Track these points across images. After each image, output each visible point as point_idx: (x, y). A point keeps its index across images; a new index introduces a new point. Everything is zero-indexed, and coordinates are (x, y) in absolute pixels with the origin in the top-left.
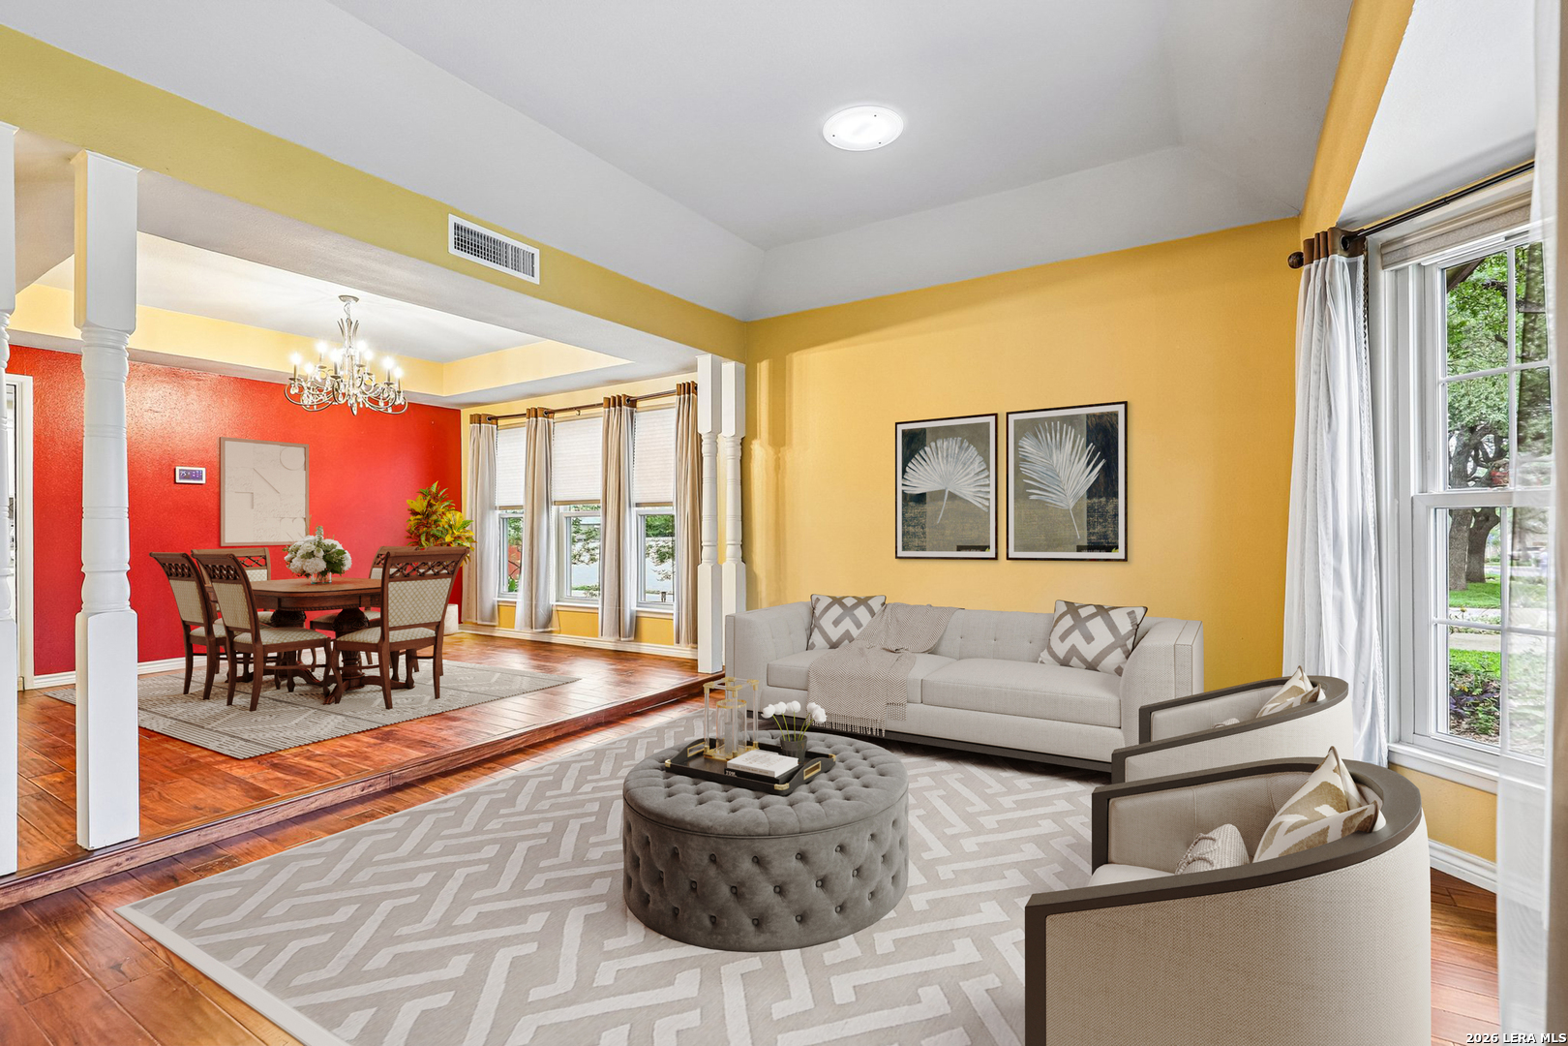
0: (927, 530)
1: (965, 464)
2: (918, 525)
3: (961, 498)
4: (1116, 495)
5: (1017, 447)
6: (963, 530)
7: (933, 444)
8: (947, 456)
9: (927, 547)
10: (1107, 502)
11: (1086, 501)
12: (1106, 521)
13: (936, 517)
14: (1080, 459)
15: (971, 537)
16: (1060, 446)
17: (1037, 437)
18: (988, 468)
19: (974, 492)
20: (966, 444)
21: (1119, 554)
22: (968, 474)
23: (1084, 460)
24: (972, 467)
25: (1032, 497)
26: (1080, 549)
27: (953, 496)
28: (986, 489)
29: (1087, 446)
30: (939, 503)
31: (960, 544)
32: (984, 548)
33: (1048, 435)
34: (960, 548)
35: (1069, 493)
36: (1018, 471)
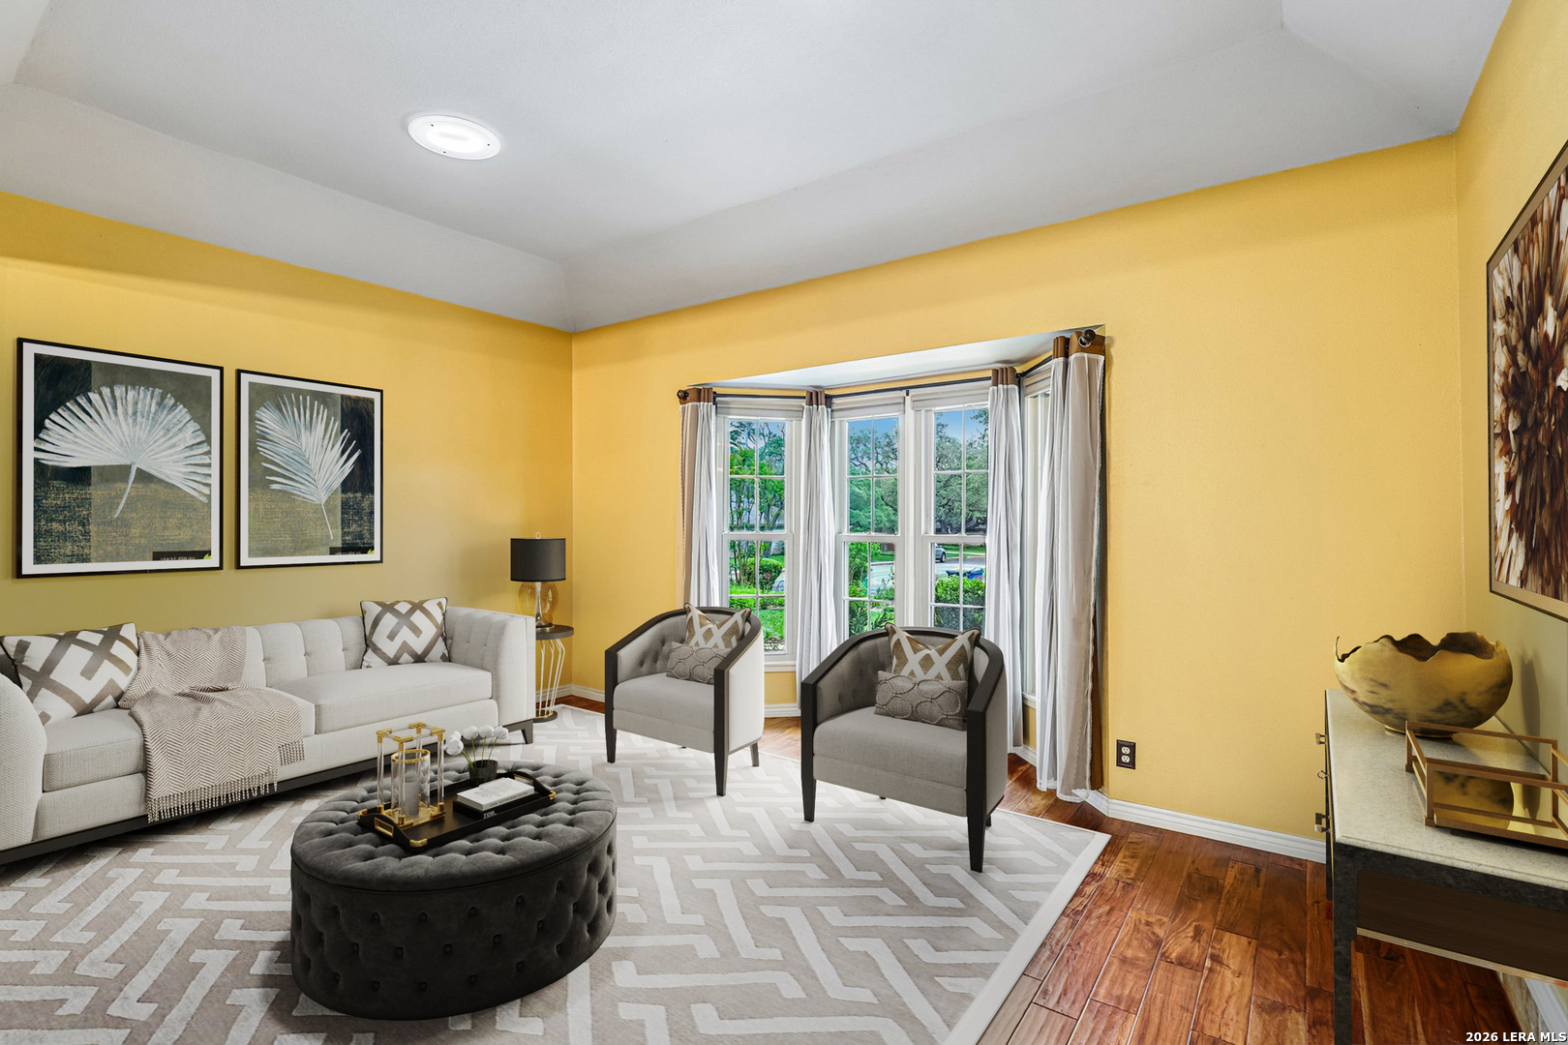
0: (92, 528)
1: (168, 430)
2: (72, 519)
3: (160, 481)
4: (372, 491)
5: (252, 419)
6: (165, 528)
7: (105, 389)
8: (135, 413)
9: (94, 555)
10: (363, 497)
11: (340, 496)
12: (361, 519)
13: (113, 507)
14: (333, 446)
15: (176, 539)
16: (310, 426)
17: (281, 411)
18: (208, 440)
19: (185, 473)
20: (170, 401)
21: (374, 555)
22: (174, 446)
23: (338, 447)
24: (180, 436)
25: (274, 487)
26: (333, 551)
27: (144, 477)
28: (205, 471)
29: (342, 432)
30: (119, 485)
31: (159, 549)
32: (200, 555)
33: (295, 410)
34: (157, 556)
35: (320, 484)
36: (253, 451)
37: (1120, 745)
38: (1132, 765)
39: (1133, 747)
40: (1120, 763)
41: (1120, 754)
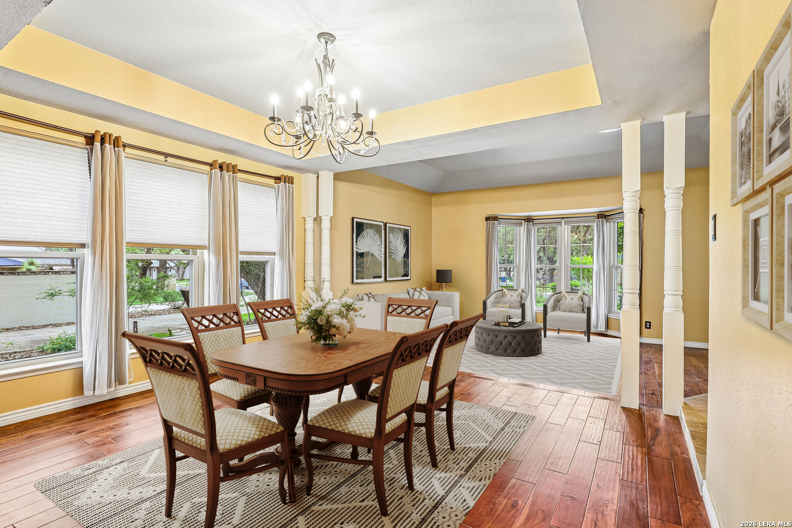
0: (364, 269)
1: (376, 241)
2: (362, 267)
3: (374, 256)
4: (408, 258)
5: (389, 237)
7: (366, 230)
8: (371, 237)
9: (364, 277)
10: (407, 260)
11: (403, 259)
12: (407, 266)
13: (367, 264)
15: (377, 273)
16: (398, 239)
17: (393, 234)
18: (381, 244)
19: (378, 253)
20: (376, 233)
21: (408, 278)
22: (377, 246)
23: (403, 244)
24: (378, 243)
25: (392, 257)
26: (402, 276)
27: (372, 255)
28: (381, 253)
29: (404, 240)
30: (368, 257)
31: (374, 276)
32: (380, 277)
33: (396, 234)
34: (374, 277)
35: (400, 256)
36: (389, 247)
37: (646, 322)
38: (650, 328)
39: (650, 323)
40: (646, 328)
41: (646, 325)
